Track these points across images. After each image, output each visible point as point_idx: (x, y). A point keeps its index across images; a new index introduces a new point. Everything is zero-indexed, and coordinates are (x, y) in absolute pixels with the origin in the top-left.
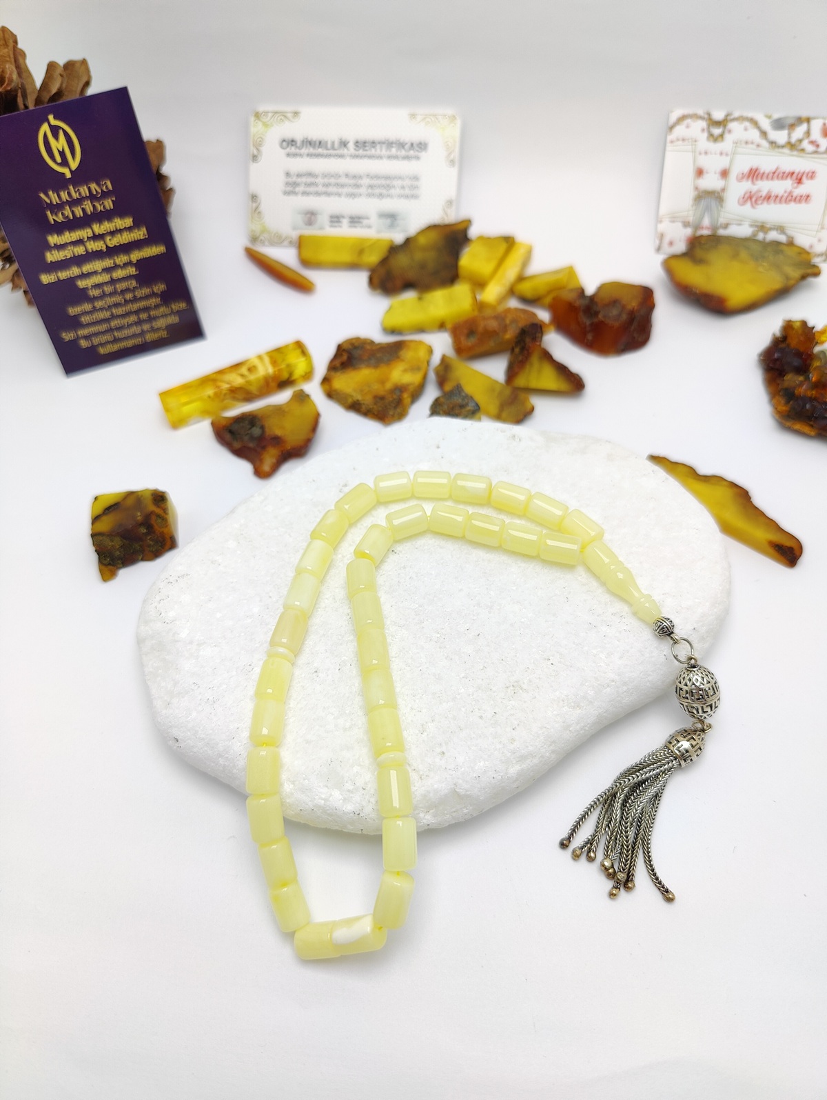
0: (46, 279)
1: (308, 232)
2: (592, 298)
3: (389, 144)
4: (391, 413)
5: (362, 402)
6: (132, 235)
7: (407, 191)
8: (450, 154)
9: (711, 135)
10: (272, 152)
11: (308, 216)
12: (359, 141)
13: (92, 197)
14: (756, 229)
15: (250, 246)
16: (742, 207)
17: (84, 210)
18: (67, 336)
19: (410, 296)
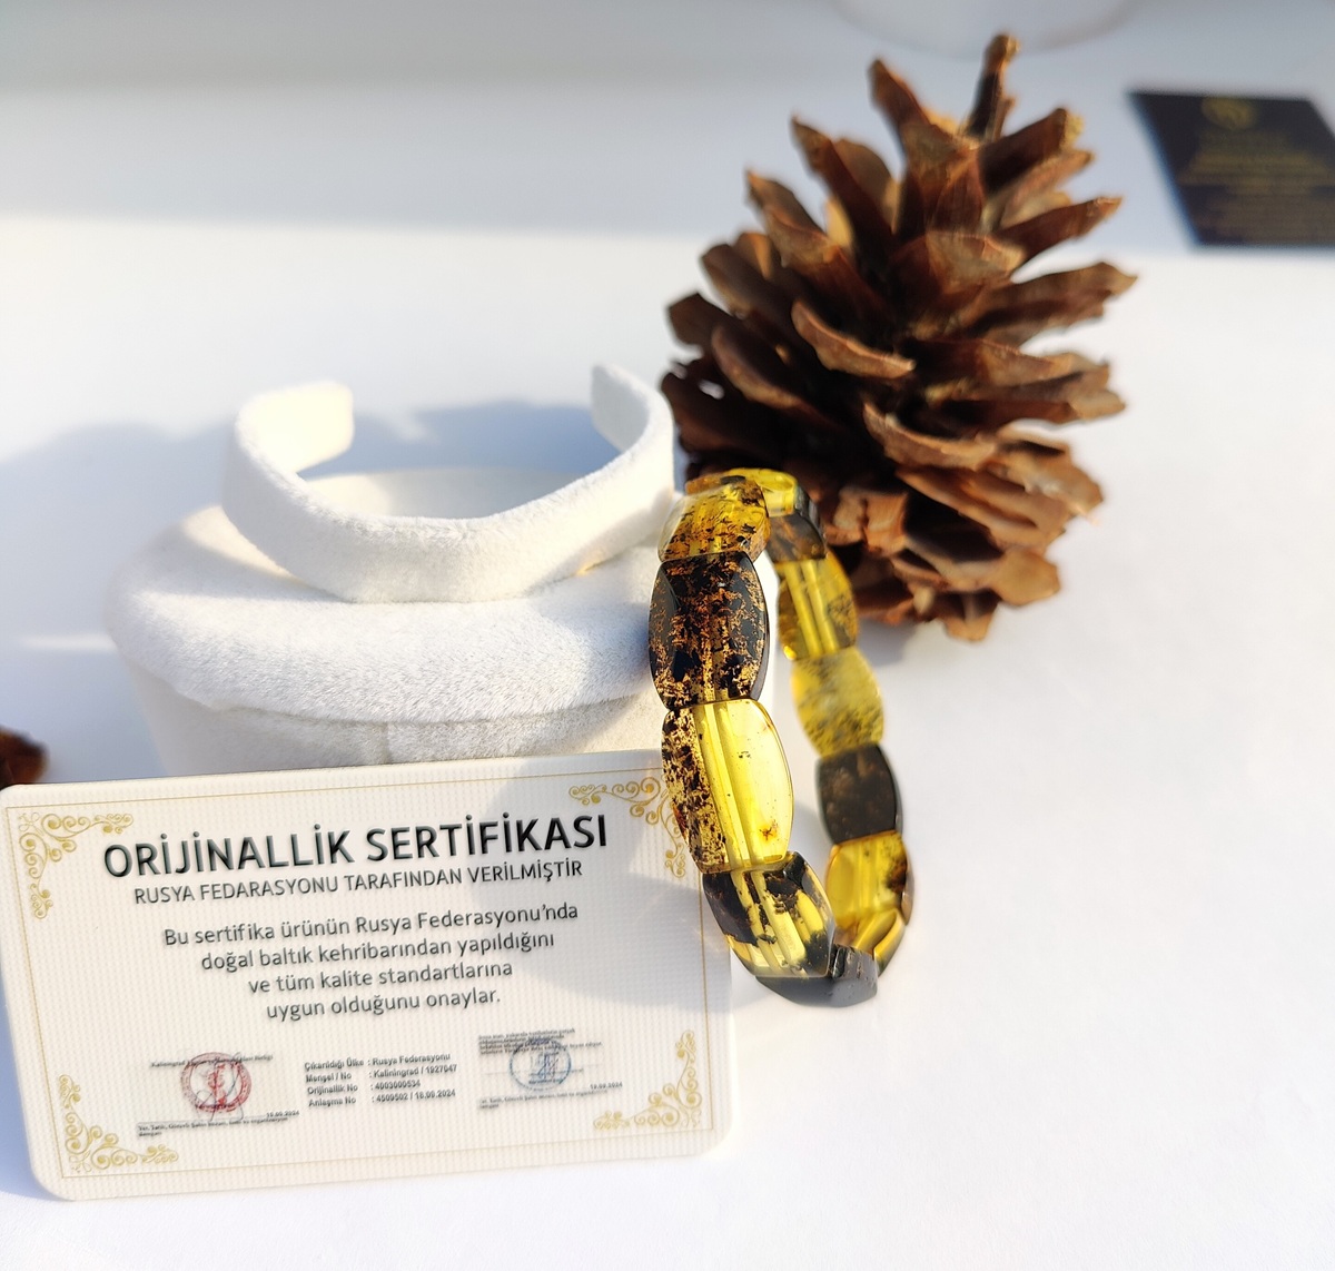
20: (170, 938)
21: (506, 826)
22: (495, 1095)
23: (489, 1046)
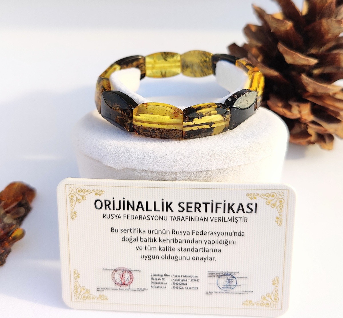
20: (112, 230)
21: (225, 204)
22: (211, 291)
23: (211, 275)
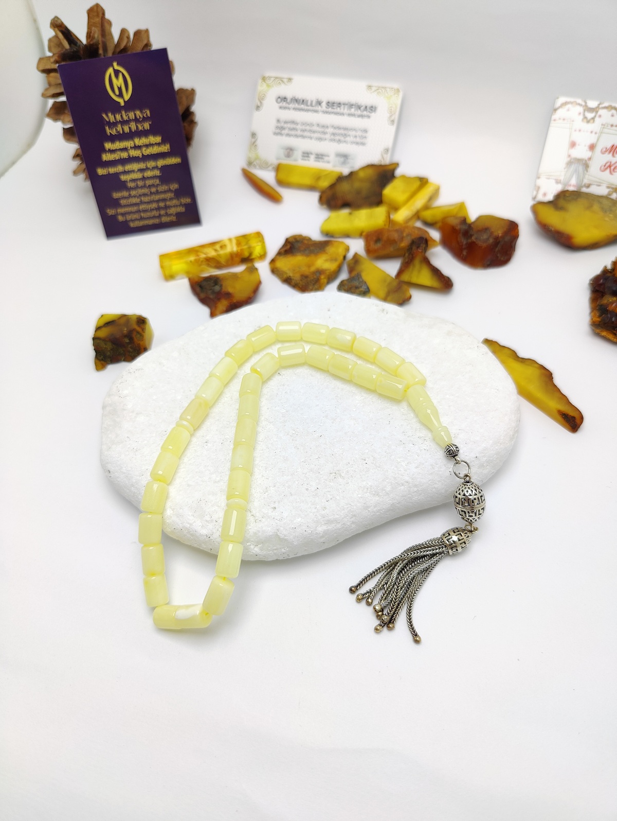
0: (101, 171)
1: (286, 161)
2: (470, 226)
3: (351, 106)
4: (311, 288)
5: (292, 278)
6: (160, 149)
7: (358, 140)
8: (391, 116)
9: (585, 118)
10: (270, 104)
11: (288, 151)
12: (330, 102)
13: (136, 120)
14: (612, 190)
15: (246, 167)
16: (603, 173)
17: (130, 128)
18: (110, 212)
19: (345, 212)
